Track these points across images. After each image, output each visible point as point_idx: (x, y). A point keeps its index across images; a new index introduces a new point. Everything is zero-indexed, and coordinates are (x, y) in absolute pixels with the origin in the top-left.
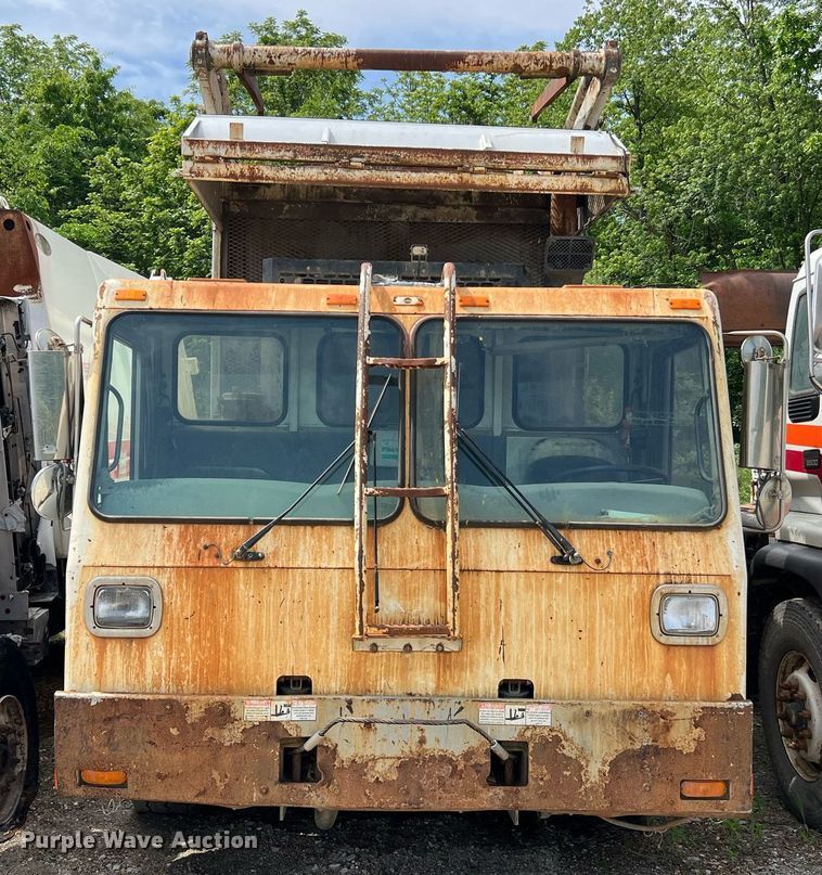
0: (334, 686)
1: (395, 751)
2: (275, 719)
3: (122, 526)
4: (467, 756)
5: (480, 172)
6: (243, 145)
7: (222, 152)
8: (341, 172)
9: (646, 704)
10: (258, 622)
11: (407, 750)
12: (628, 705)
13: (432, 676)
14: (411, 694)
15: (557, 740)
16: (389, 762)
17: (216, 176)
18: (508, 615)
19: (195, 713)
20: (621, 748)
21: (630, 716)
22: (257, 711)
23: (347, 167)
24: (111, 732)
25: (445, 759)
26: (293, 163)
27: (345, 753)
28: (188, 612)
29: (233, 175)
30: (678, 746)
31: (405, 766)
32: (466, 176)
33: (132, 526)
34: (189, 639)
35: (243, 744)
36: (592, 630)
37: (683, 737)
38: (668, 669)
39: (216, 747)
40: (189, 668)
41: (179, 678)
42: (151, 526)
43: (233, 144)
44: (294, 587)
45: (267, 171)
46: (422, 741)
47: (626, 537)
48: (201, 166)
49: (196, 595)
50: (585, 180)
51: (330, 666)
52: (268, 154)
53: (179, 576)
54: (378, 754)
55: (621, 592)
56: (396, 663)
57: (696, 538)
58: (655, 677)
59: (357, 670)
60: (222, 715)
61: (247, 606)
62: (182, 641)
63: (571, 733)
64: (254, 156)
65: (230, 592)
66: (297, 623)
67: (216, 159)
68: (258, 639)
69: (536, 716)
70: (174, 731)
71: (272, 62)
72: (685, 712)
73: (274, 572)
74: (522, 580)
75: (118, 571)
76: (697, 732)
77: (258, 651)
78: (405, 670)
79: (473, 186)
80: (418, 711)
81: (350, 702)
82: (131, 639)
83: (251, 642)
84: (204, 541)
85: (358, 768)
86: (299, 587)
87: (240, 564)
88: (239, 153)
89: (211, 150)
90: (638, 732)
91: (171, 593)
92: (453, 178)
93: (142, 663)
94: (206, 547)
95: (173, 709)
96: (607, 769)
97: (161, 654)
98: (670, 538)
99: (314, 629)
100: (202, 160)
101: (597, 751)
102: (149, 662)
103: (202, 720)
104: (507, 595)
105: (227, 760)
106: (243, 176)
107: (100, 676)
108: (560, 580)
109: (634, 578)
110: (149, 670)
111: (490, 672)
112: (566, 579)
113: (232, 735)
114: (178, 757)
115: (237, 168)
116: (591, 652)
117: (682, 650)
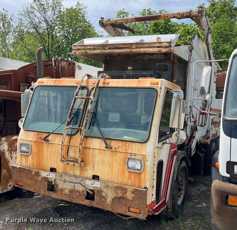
0: (61, 171)
1: (69, 188)
2: (47, 177)
3: (27, 131)
4: (83, 191)
5: (134, 49)
6: (84, 46)
7: (80, 48)
8: (104, 51)
9: (121, 185)
10: (47, 155)
11: (71, 188)
12: (117, 185)
13: (79, 172)
14: (75, 175)
15: (101, 191)
16: (68, 190)
17: (79, 53)
18: (95, 159)
19: (33, 173)
20: (115, 196)
21: (117, 188)
22: (44, 174)
23: (105, 49)
24: (20, 174)
25: (78, 191)
26: (94, 49)
27: (60, 186)
28: (35, 151)
29: (82, 53)
30: (128, 197)
31: (71, 191)
32: (131, 50)
33: (29, 132)
34: (35, 157)
35: (41, 181)
36: (113, 165)
37: (129, 195)
38: (129, 178)
39: (36, 180)
40: (35, 163)
41: (33, 165)
42: (32, 132)
43: (82, 46)
44: (54, 148)
45: (89, 51)
46: (74, 186)
47: (123, 143)
48: (76, 51)
49: (37, 147)
50: (160, 48)
51: (60, 167)
52: (89, 47)
53: (34, 143)
54: (66, 188)
55: (120, 157)
56: (72, 168)
57: (140, 145)
58: (126, 179)
59: (65, 169)
60: (38, 174)
61: (46, 151)
62: (34, 157)
63: (104, 190)
64: (86, 48)
65: (43, 148)
66: (54, 156)
67: (79, 49)
68: (47, 159)
69: (97, 184)
70: (30, 176)
72: (130, 189)
73: (51, 144)
74: (98, 151)
75: (25, 141)
76: (133, 195)
77: (47, 161)
78: (74, 170)
79: (133, 52)
80: (74, 180)
81: (62, 175)
82: (26, 156)
83: (46, 159)
84: (40, 136)
85: (62, 190)
86: (55, 148)
87: (45, 142)
88: (83, 48)
89: (78, 47)
90: (119, 192)
91: (33, 147)
92: (128, 50)
93: (28, 161)
94: (40, 138)
95: (30, 171)
96: (112, 200)
97: (31, 159)
98: (133, 144)
99: (57, 158)
101: (110, 195)
102: (29, 161)
103: (34, 174)
104: (95, 155)
105: (38, 184)
106: (84, 53)
107: (21, 163)
108: (106, 152)
109: (123, 153)
110: (29, 163)
111: (91, 173)
112: (108, 152)
113: (39, 179)
114: (30, 182)
115: (83, 51)
116: (112, 171)
117: (133, 173)
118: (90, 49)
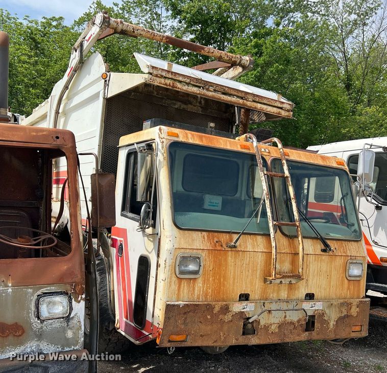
0: (257, 297)
1: (277, 321)
2: (243, 310)
3: (186, 232)
4: (299, 321)
5: (250, 101)
6: (172, 73)
7: (164, 74)
8: (205, 91)
9: (346, 300)
10: (234, 272)
11: (281, 320)
12: (342, 301)
13: (286, 292)
14: (279, 300)
15: (323, 314)
16: (275, 325)
17: (160, 83)
18: (309, 270)
19: (217, 309)
20: (339, 316)
21: (342, 304)
22: (237, 307)
23: (208, 90)
24: (186, 318)
25: (292, 323)
26: (188, 84)
27: (262, 323)
28: (211, 268)
29: (166, 84)
30: (353, 314)
31: (280, 326)
32: (245, 101)
33: (190, 232)
34: (211, 279)
35: (232, 321)
36: (331, 276)
37: (354, 311)
38: (349, 288)
39: (222, 322)
40: (210, 291)
41: (206, 295)
42: (197, 232)
43: (168, 72)
44: (247, 258)
45: (179, 85)
46: (285, 317)
47: (339, 243)
48: (155, 78)
49: (214, 261)
50: (280, 110)
51: (255, 288)
52: (181, 79)
53: (209, 253)
54: (272, 322)
55: (339, 262)
56: (276, 288)
57: (356, 243)
58: (345, 291)
59: (264, 291)
60: (226, 309)
61: (231, 266)
62: (208, 280)
63: (327, 311)
64: (176, 78)
65: (226, 260)
66: (247, 273)
67: (162, 76)
68: (234, 279)
69: (319, 306)
70: (209, 317)
71: (134, 32)
72: (355, 302)
73: (241, 252)
74: (314, 258)
75: (188, 251)
76: (358, 309)
77: (234, 283)
78: (279, 290)
79: (247, 106)
80: (284, 306)
81: (264, 303)
82: (191, 279)
83: (232, 280)
84: (216, 240)
85: (266, 328)
86: (248, 259)
87: (230, 249)
88: (170, 76)
89: (160, 72)
90: (343, 310)
91: (206, 260)
92: (241, 101)
93: (194, 289)
94: (217, 242)
95: (209, 308)
96: (335, 323)
97: (201, 285)
98: (350, 244)
99: (252, 275)
100: (156, 76)
101: (333, 316)
102: (196, 289)
103: (219, 312)
104: (309, 263)
105: (226, 328)
106: (170, 85)
107: (178, 295)
108: (324, 258)
109: (342, 257)
110: (196, 292)
111: (303, 290)
112: (325, 257)
113: (228, 317)
114: (209, 327)
115: (168, 82)
116: (330, 282)
117: (353, 282)
118: (180, 82)
